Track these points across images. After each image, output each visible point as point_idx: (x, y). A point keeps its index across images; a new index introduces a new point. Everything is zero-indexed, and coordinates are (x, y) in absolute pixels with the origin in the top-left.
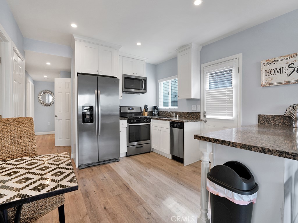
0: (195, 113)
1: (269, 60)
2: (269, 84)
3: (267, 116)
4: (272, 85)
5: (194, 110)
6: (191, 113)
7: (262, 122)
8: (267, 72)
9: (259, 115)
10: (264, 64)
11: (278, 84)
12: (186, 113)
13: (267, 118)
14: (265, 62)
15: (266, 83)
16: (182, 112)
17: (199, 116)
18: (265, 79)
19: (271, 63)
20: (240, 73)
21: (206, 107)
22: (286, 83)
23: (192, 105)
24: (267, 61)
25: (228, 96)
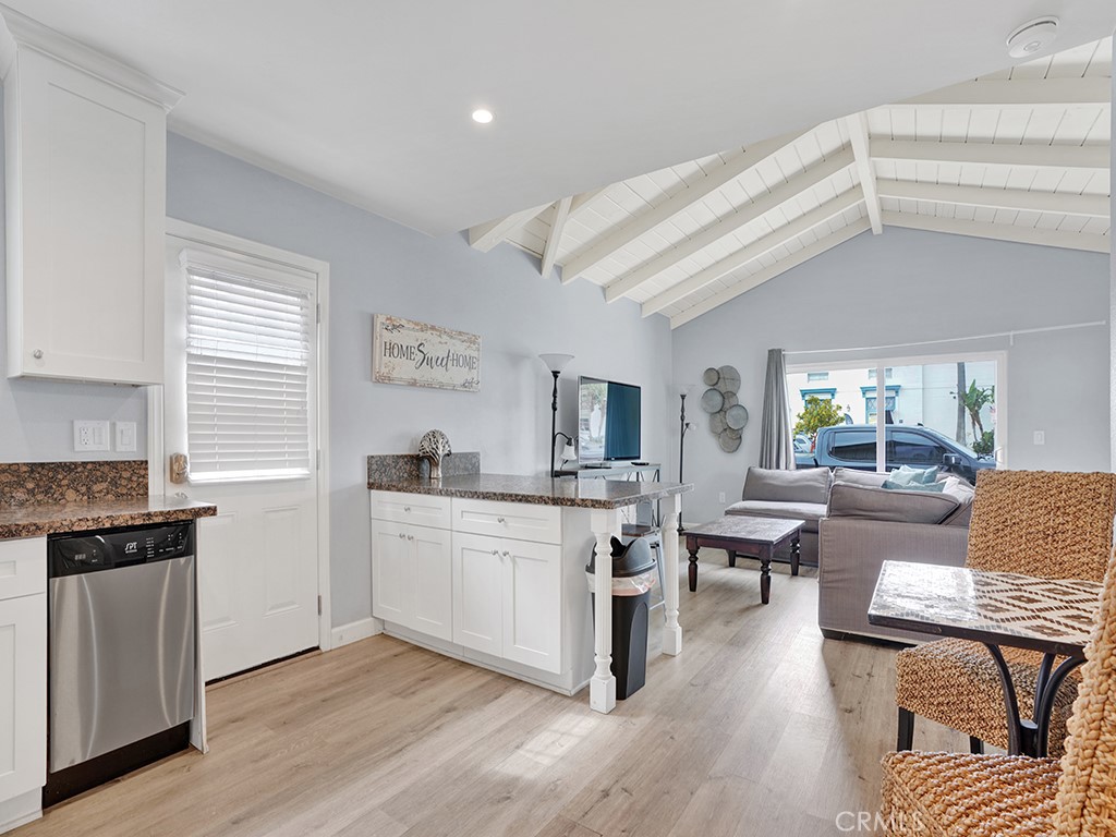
0: (105, 469)
1: (390, 319)
2: (389, 378)
3: (385, 457)
4: (394, 382)
5: (92, 448)
6: (68, 467)
7: (376, 476)
8: (388, 346)
9: (370, 458)
10: (383, 323)
11: (403, 383)
12: (16, 472)
13: (384, 463)
14: (384, 321)
15: (385, 374)
17: (134, 478)
18: (384, 363)
19: (395, 327)
20: (324, 327)
21: (189, 435)
22: (413, 384)
23: (72, 422)
24: (388, 319)
25: (289, 394)
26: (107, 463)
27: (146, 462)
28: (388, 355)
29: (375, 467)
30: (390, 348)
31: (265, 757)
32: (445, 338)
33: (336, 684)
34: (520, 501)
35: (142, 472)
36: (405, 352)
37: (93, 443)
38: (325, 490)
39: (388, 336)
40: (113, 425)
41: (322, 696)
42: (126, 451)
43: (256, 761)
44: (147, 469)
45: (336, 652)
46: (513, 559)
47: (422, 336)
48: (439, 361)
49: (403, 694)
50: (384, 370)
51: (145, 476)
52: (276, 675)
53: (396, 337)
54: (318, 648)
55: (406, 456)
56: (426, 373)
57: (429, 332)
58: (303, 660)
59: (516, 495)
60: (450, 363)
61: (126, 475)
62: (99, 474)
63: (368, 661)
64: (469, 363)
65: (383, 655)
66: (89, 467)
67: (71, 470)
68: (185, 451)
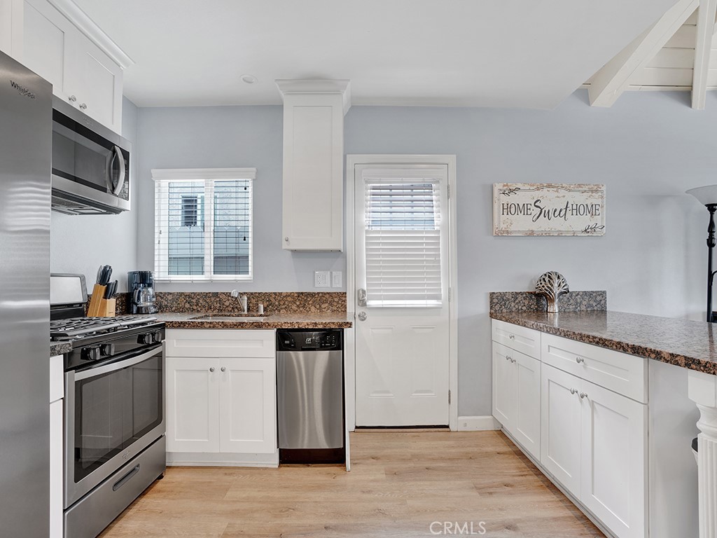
0: (327, 296)
1: (507, 185)
2: (508, 232)
3: (505, 294)
4: (512, 235)
5: (322, 285)
6: (312, 295)
7: (497, 308)
8: (505, 207)
9: (492, 294)
10: (500, 190)
11: (521, 235)
12: (293, 296)
13: (505, 298)
14: (501, 188)
15: (503, 229)
16: (275, 294)
17: (340, 302)
18: (501, 221)
19: (511, 191)
20: (453, 201)
21: (367, 278)
22: (531, 234)
23: (314, 272)
24: (504, 186)
25: (427, 250)
26: (328, 293)
27: (346, 293)
28: (505, 213)
29: (495, 301)
30: (507, 209)
31: (369, 492)
32: (562, 192)
33: (442, 459)
34: (597, 343)
35: (344, 299)
36: (523, 209)
37: (324, 283)
38: (455, 316)
39: (505, 199)
40: (331, 273)
41: (428, 464)
42: (337, 287)
43: (363, 492)
44: (346, 297)
45: (461, 433)
46: (592, 403)
47: (537, 195)
48: (557, 213)
49: (483, 491)
50: (503, 226)
51: (345, 301)
52: (414, 436)
53: (513, 199)
54: (448, 427)
55: (525, 293)
56: (543, 224)
57: (546, 189)
58: (435, 432)
59: (594, 337)
60: (569, 213)
61: (336, 300)
62: (324, 298)
63: (476, 449)
64: (592, 210)
65: (490, 449)
66: (320, 295)
67: (313, 296)
68: (365, 288)
